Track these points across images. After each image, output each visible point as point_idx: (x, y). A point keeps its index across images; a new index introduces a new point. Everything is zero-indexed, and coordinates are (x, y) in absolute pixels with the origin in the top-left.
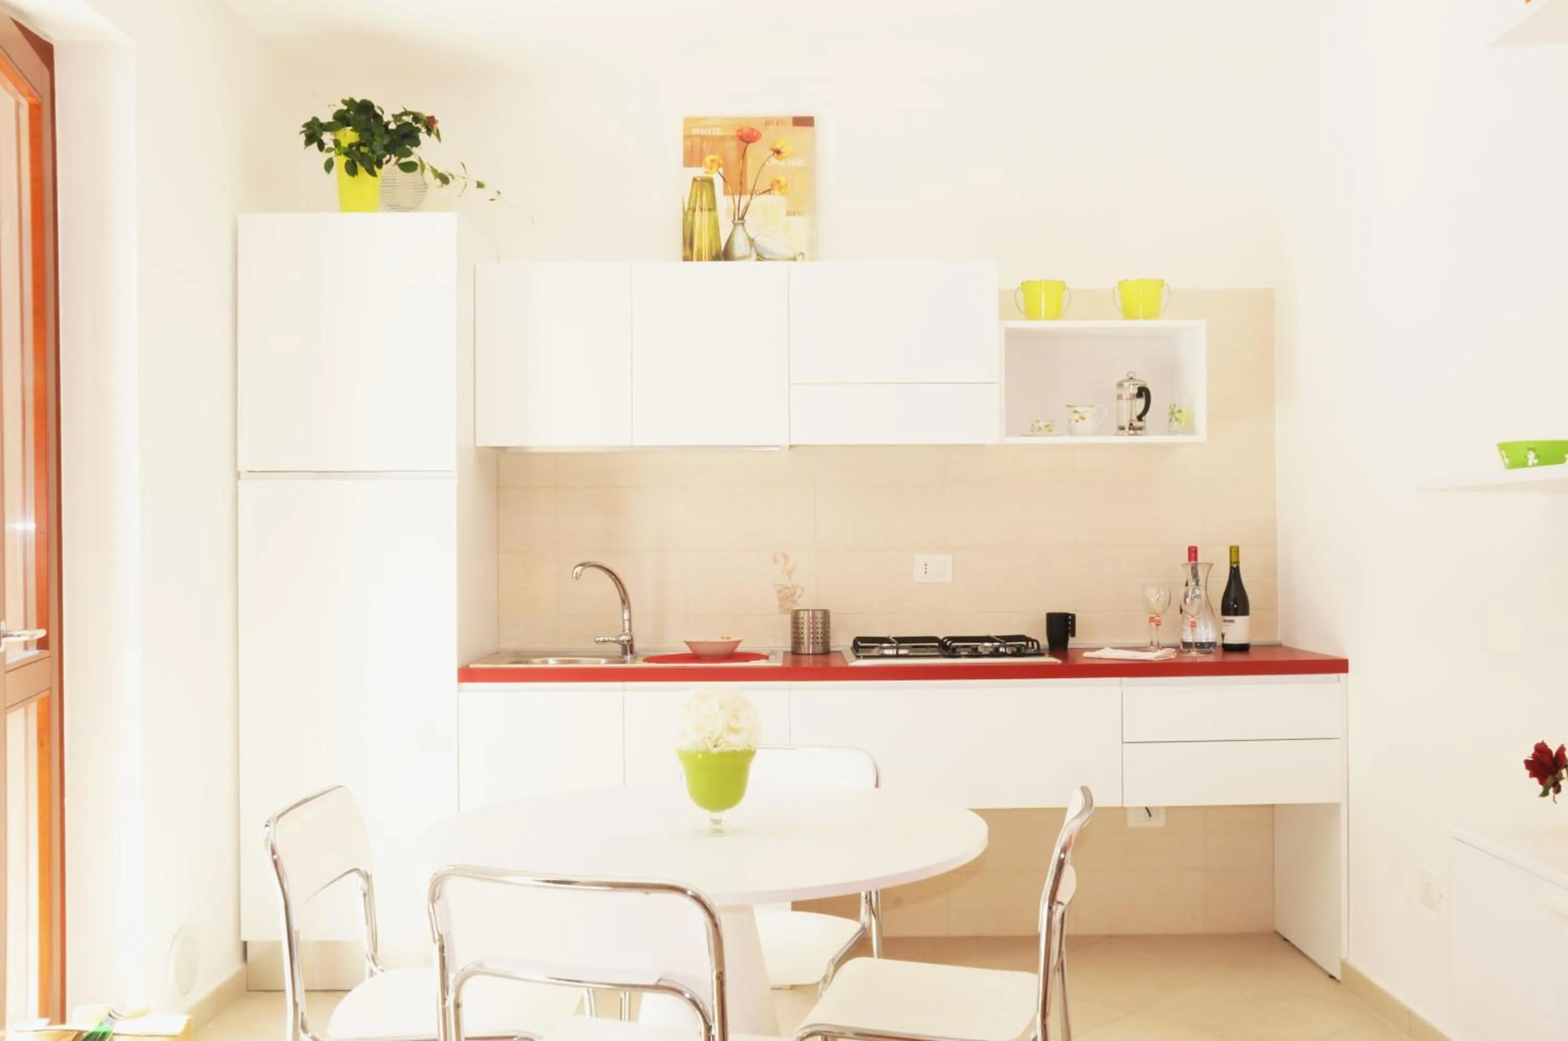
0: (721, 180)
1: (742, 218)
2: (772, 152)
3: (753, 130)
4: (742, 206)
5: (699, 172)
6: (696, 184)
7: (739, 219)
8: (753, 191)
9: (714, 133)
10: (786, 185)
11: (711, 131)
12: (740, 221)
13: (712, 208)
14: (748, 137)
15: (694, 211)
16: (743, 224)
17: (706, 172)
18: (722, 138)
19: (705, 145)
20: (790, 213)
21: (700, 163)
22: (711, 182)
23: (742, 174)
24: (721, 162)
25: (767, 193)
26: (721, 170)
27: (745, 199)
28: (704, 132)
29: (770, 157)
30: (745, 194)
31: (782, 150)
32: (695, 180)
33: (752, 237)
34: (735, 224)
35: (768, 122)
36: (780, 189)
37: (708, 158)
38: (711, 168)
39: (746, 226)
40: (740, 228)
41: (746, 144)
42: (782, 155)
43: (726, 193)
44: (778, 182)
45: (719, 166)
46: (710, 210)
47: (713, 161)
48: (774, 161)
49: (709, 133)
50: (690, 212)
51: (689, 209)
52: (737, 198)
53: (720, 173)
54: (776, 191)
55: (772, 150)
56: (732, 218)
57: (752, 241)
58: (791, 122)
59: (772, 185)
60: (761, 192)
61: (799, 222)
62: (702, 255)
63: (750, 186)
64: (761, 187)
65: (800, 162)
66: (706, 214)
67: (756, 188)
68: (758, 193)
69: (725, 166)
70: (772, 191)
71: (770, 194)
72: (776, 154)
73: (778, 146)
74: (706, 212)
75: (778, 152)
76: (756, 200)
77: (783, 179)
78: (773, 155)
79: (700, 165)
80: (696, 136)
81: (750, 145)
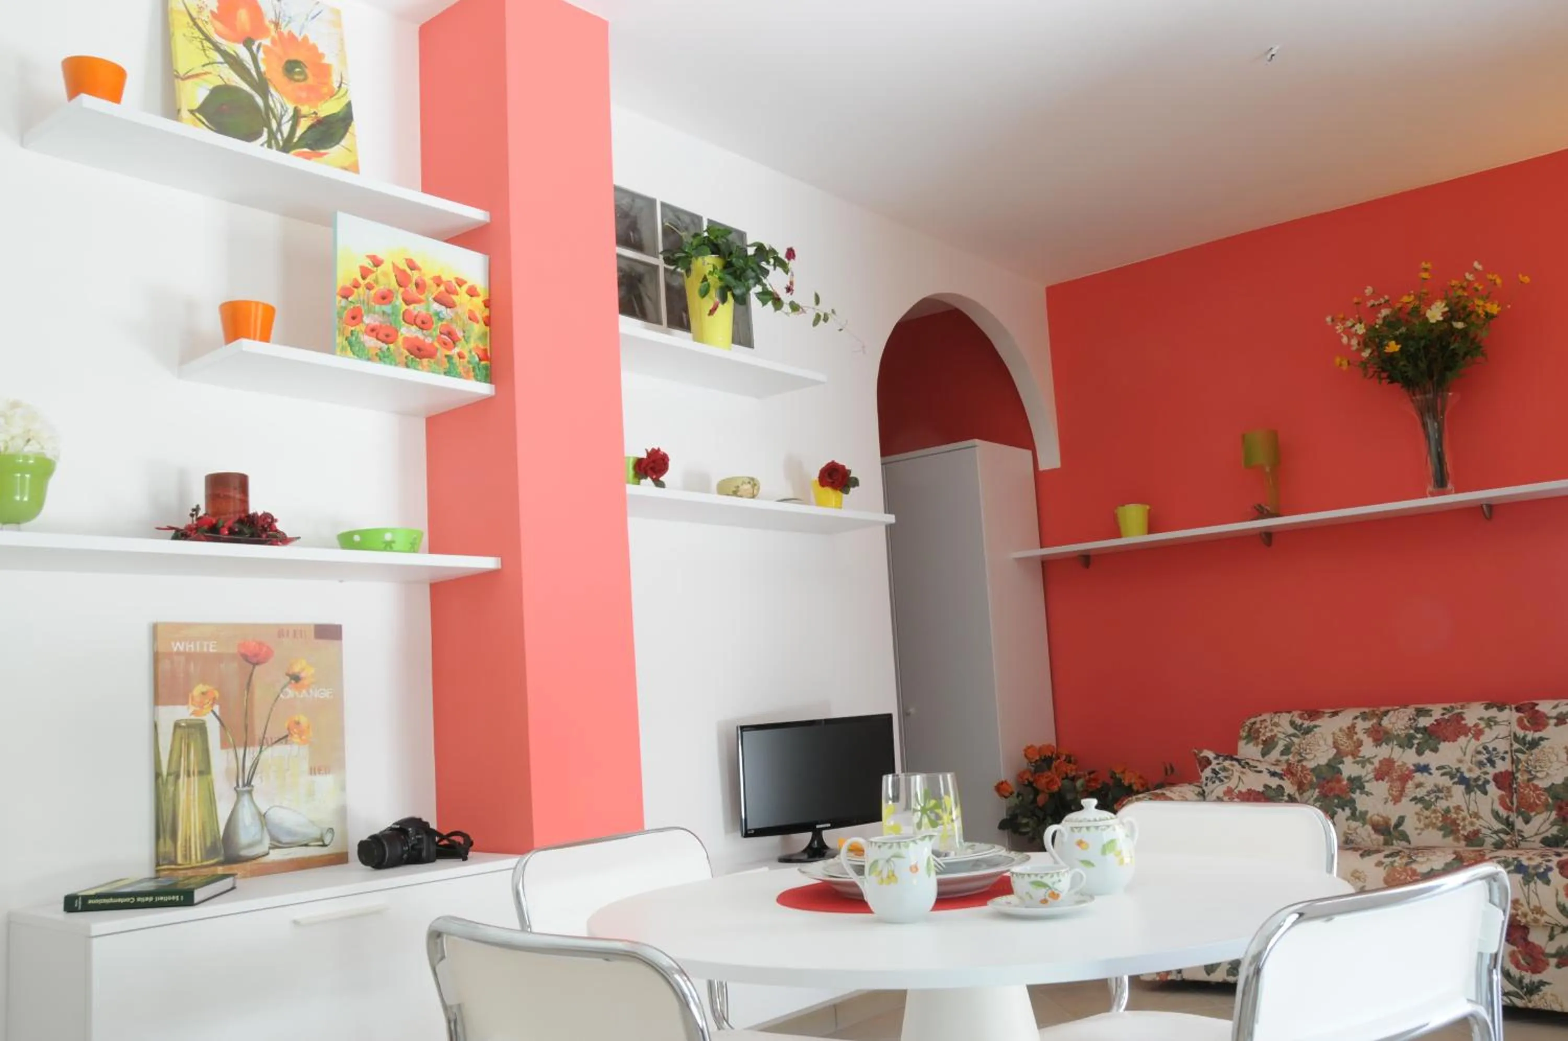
0: (217, 723)
1: (249, 783)
2: (288, 678)
3: (261, 644)
4: (248, 764)
5: (183, 713)
6: (179, 731)
7: (244, 785)
8: (263, 741)
9: (205, 650)
10: (308, 727)
11: (202, 646)
12: (247, 788)
13: (205, 770)
14: (256, 655)
15: (177, 776)
16: (250, 792)
17: (194, 713)
18: (218, 658)
19: (192, 667)
20: (313, 771)
21: (182, 698)
22: (201, 728)
23: (247, 714)
24: (217, 694)
25: (283, 741)
26: (216, 708)
27: (252, 752)
28: (191, 647)
29: (285, 686)
30: (253, 744)
31: (303, 675)
32: (177, 726)
33: (263, 811)
34: (239, 794)
35: (282, 631)
36: (301, 734)
37: (198, 689)
38: (202, 707)
39: (254, 794)
40: (245, 799)
41: (251, 666)
42: (301, 682)
43: (224, 745)
44: (298, 723)
45: (214, 701)
46: (201, 773)
47: (203, 693)
48: (290, 692)
49: (198, 649)
50: (171, 778)
51: (169, 774)
52: (241, 752)
53: (215, 714)
54: (295, 738)
55: (288, 675)
56: (235, 785)
57: (263, 818)
58: (312, 633)
59: (288, 729)
60: (274, 740)
61: (326, 782)
62: (190, 847)
63: (259, 733)
64: (273, 733)
65: (326, 694)
66: (195, 779)
67: (266, 736)
68: (270, 743)
69: (222, 701)
70: (289, 738)
71: (286, 743)
72: (293, 682)
73: (296, 669)
74: (196, 778)
75: (296, 678)
76: (268, 752)
77: (303, 720)
78: (289, 683)
79: (185, 703)
80: (178, 653)
81: (257, 668)
